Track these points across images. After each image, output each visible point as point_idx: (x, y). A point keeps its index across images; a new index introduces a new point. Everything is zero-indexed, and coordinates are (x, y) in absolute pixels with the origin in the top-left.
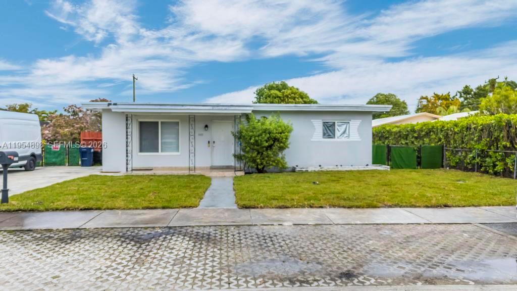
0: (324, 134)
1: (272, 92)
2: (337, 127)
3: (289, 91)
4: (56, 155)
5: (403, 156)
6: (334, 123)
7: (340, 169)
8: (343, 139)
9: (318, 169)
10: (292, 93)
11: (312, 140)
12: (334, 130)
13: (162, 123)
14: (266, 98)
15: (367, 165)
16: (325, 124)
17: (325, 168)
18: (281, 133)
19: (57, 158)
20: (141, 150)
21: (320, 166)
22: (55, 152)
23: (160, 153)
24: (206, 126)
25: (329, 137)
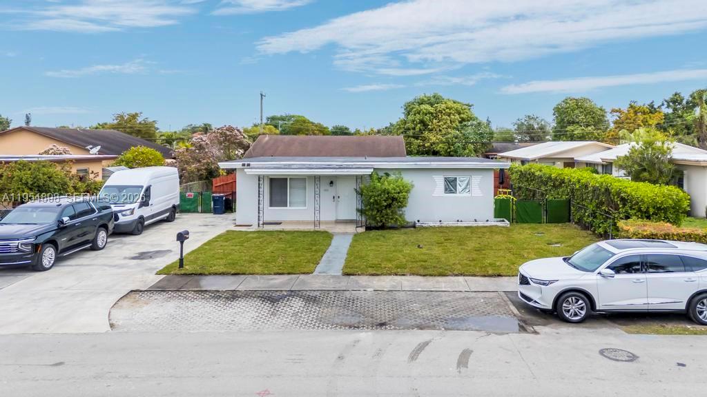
0: (446, 190)
1: (423, 107)
2: (458, 182)
3: (443, 106)
4: (191, 202)
5: (527, 210)
6: (456, 178)
7: (460, 224)
8: (465, 194)
9: (438, 224)
10: (447, 108)
11: (433, 195)
12: (456, 186)
13: (290, 179)
14: (415, 115)
15: (487, 221)
16: (446, 180)
17: (444, 224)
18: (399, 193)
19: (191, 205)
20: (271, 206)
21: (440, 221)
22: (190, 200)
23: (288, 208)
24: (332, 183)
25: (451, 192)
